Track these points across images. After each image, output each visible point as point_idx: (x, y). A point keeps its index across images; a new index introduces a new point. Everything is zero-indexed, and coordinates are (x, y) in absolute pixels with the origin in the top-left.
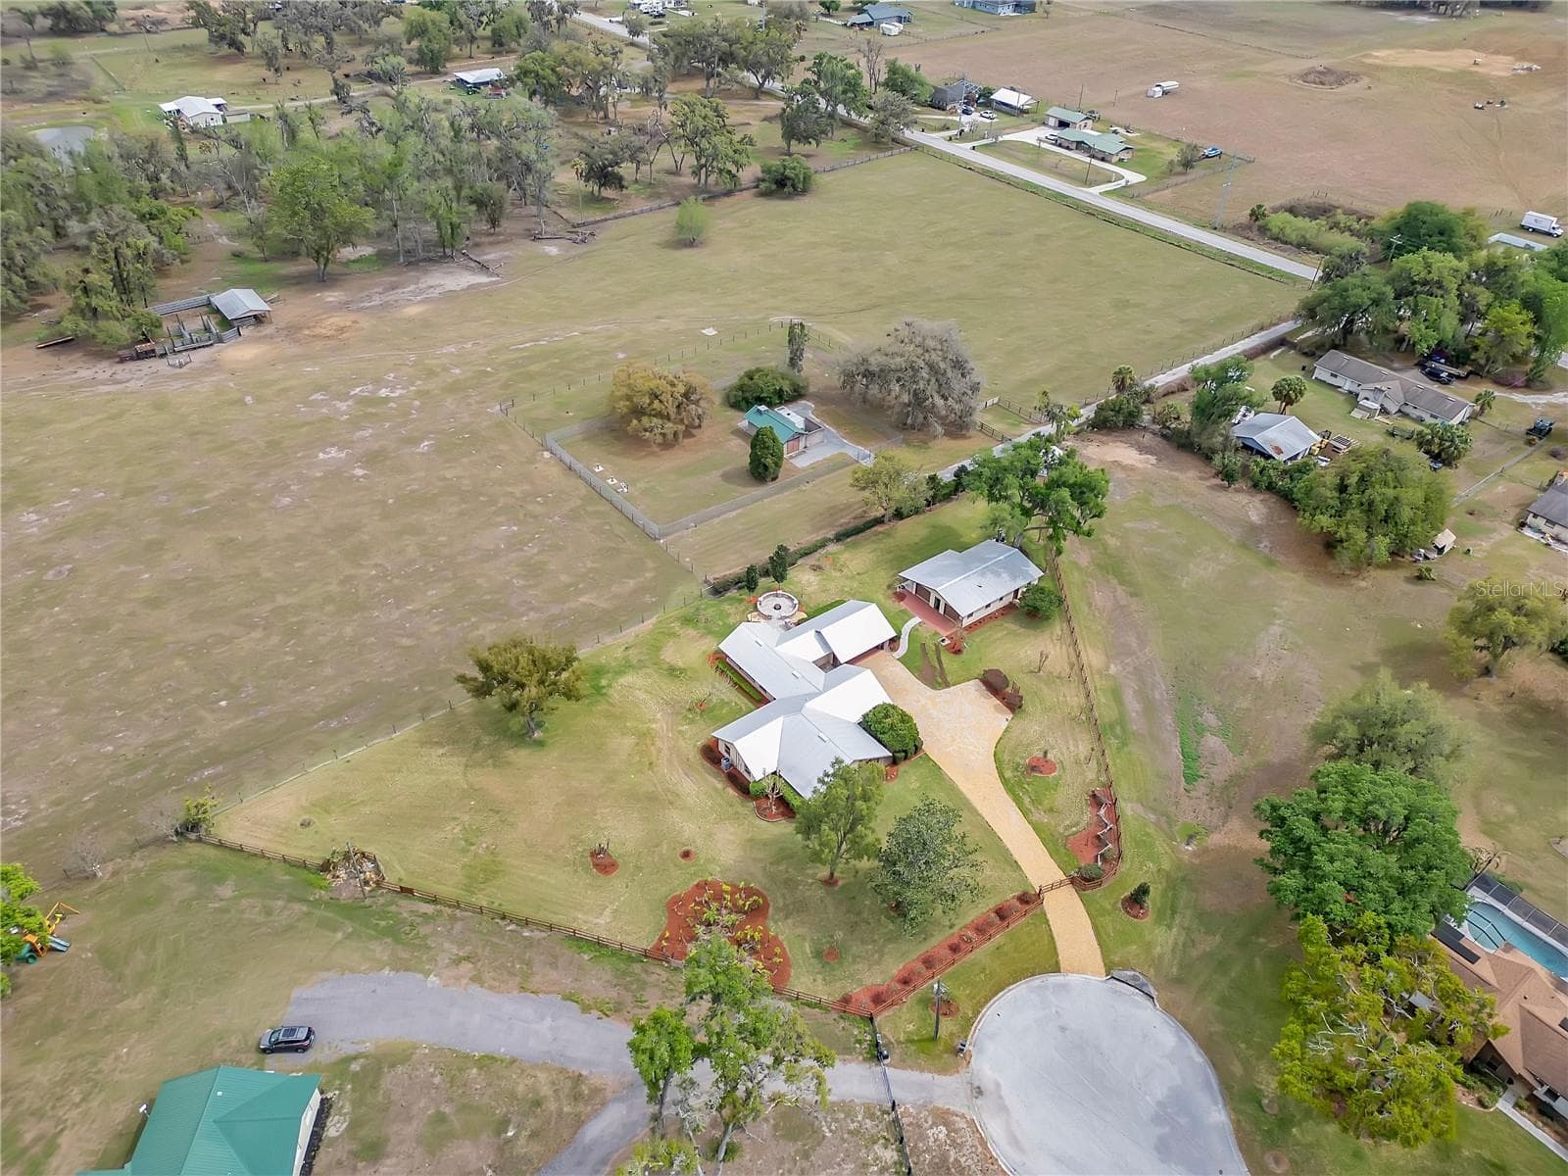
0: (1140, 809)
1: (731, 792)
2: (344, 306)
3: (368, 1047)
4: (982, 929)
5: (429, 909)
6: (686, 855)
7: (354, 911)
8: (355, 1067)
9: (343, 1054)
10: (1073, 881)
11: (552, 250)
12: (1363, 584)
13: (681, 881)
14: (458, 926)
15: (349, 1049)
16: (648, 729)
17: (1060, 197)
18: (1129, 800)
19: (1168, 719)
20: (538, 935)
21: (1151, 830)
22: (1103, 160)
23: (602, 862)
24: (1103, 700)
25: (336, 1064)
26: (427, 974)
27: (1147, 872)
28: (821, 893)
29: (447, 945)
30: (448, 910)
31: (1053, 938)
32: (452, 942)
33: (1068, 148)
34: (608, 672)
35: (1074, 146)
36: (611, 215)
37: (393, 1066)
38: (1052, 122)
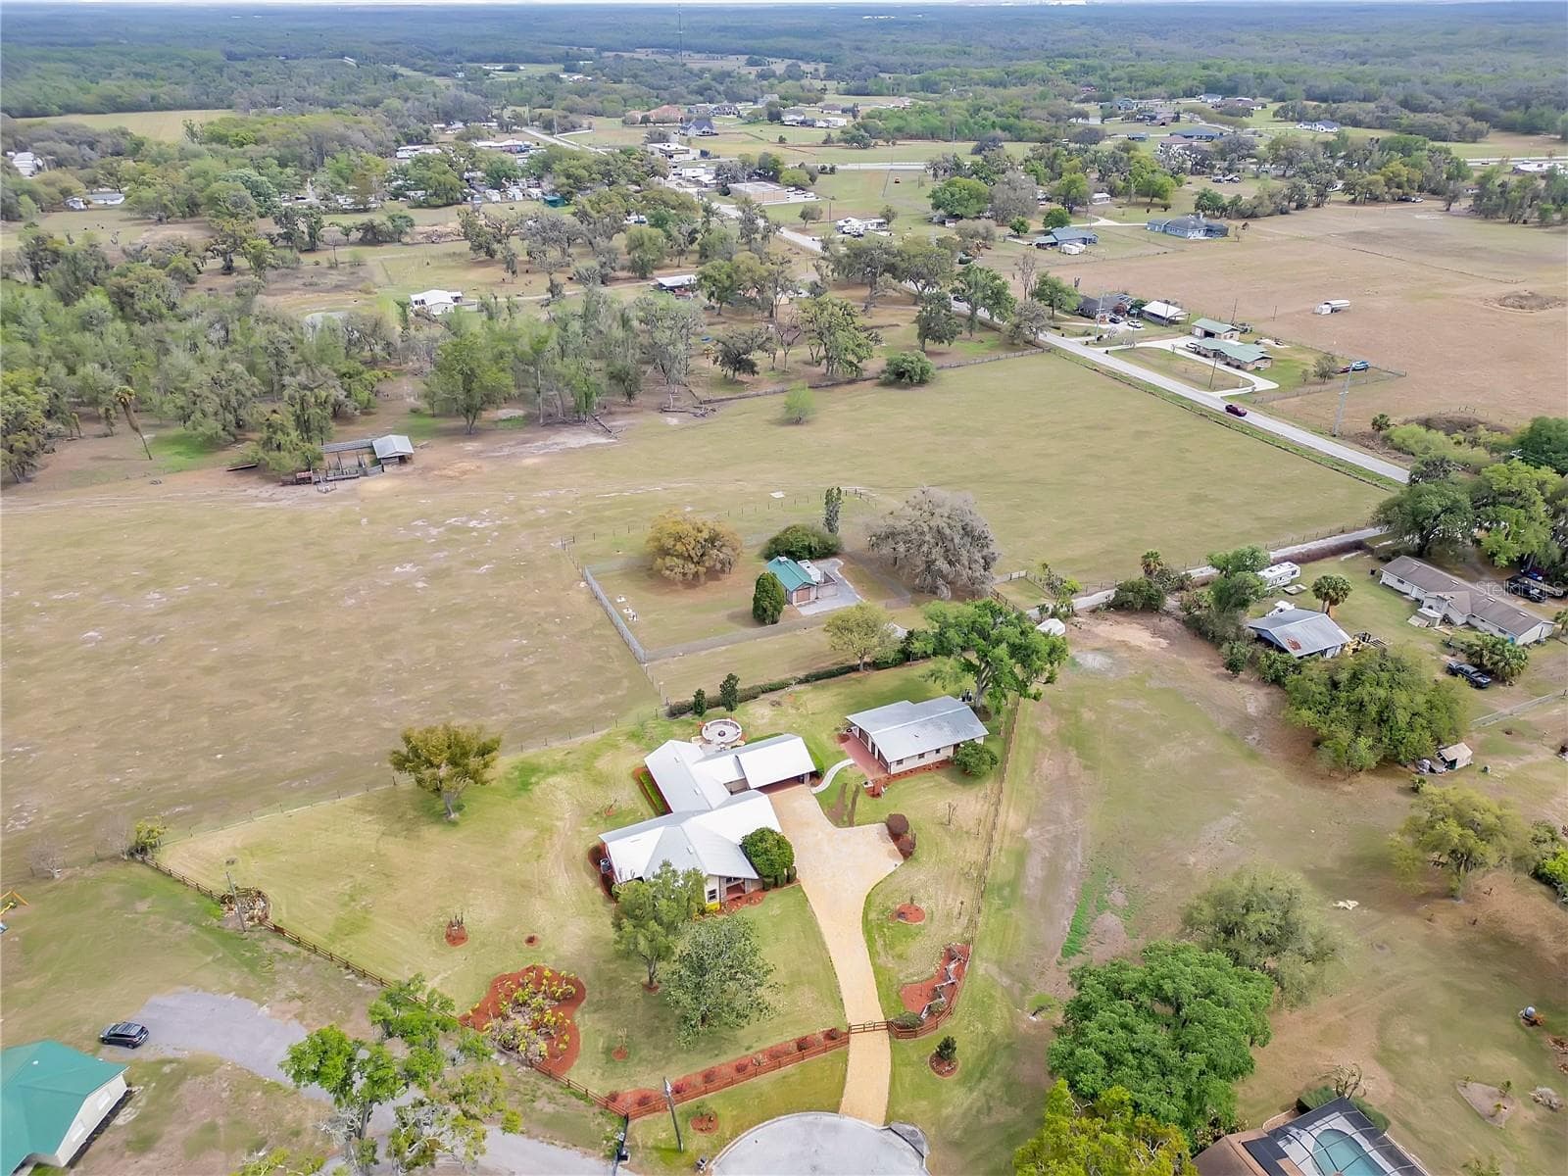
0: (994, 970)
1: (600, 892)
2: (477, 454)
3: (185, 1055)
4: (777, 1058)
5: (290, 948)
6: (531, 940)
7: (233, 941)
8: (167, 1069)
9: (162, 1056)
10: (889, 1026)
11: (673, 421)
12: (1350, 788)
13: (514, 962)
14: (308, 968)
15: (169, 1054)
16: (553, 825)
17: (1177, 399)
18: (987, 960)
19: (1071, 891)
20: (370, 987)
21: (998, 994)
22: (1238, 367)
23: (455, 935)
24: (1004, 860)
25: (154, 1063)
26: (261, 1004)
27: (972, 1032)
28: (638, 995)
29: (290, 983)
30: (305, 953)
31: (844, 1077)
32: (296, 981)
33: (1205, 356)
34: (541, 771)
35: (1211, 354)
36: (736, 396)
37: (196, 1075)
38: (1198, 332)
